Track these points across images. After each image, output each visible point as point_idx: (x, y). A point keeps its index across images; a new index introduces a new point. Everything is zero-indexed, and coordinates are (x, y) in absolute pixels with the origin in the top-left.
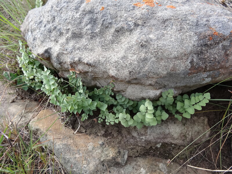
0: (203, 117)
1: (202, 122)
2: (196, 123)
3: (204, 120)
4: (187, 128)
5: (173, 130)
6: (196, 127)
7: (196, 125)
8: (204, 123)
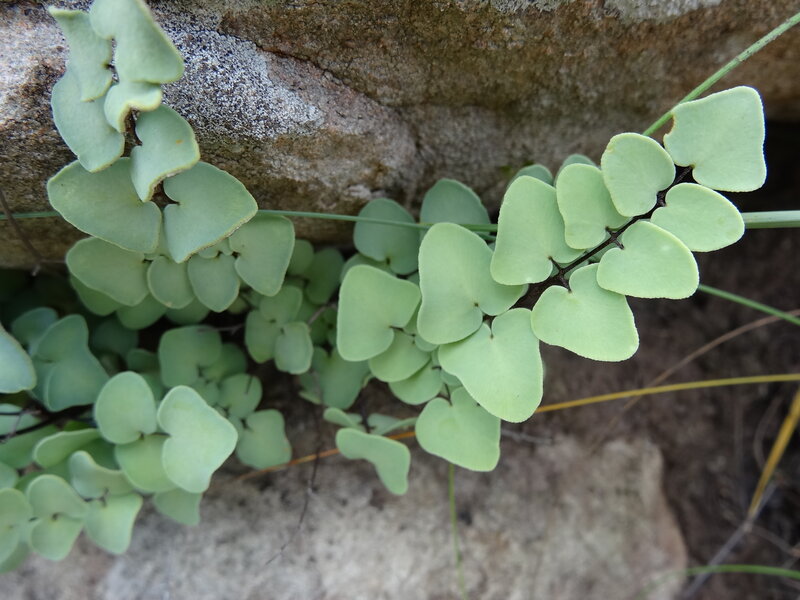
0: (630, 441)
1: (622, 484)
2: (569, 499)
3: (633, 466)
4: (492, 552)
5: (352, 570)
6: (567, 531)
7: (565, 517)
8: (636, 494)
